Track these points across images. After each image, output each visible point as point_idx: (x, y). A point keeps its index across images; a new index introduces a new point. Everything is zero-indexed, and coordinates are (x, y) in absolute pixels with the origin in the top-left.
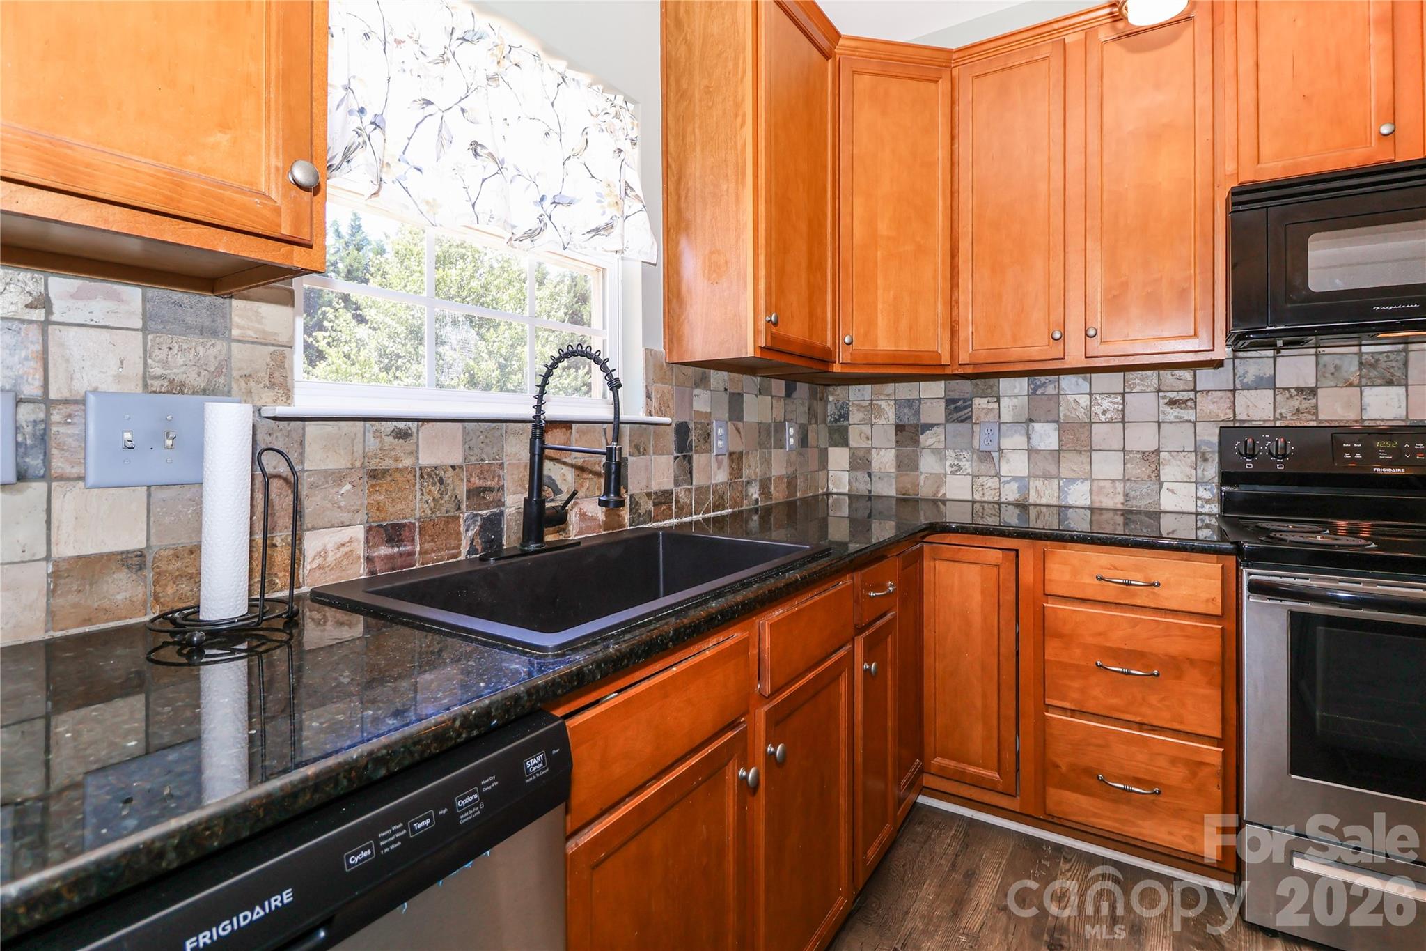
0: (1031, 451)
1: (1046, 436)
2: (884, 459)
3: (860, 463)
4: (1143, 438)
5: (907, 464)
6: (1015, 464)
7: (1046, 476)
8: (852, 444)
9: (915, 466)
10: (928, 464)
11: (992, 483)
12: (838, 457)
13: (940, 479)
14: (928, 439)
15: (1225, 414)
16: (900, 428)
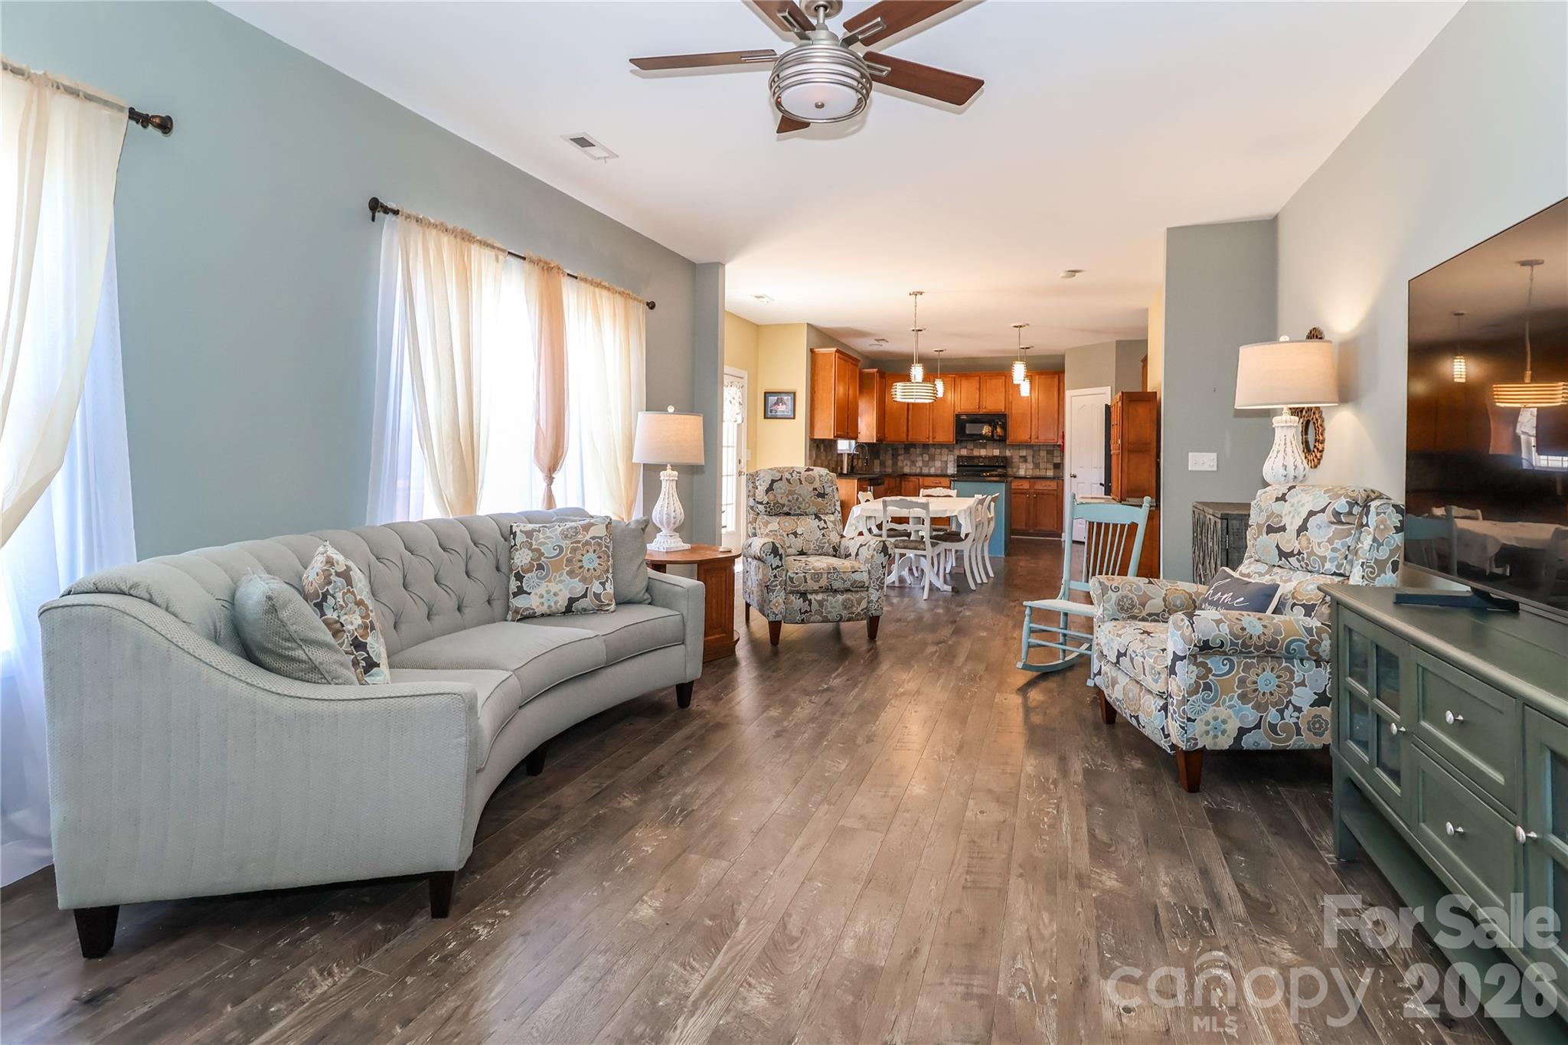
0: (923, 461)
1: (926, 457)
2: (889, 462)
3: (883, 464)
4: (944, 458)
5: (895, 463)
6: (919, 464)
7: (926, 466)
8: (881, 458)
9: (897, 463)
10: (900, 464)
11: (914, 468)
12: (877, 462)
13: (903, 467)
14: (900, 458)
15: (958, 454)
16: (893, 455)
